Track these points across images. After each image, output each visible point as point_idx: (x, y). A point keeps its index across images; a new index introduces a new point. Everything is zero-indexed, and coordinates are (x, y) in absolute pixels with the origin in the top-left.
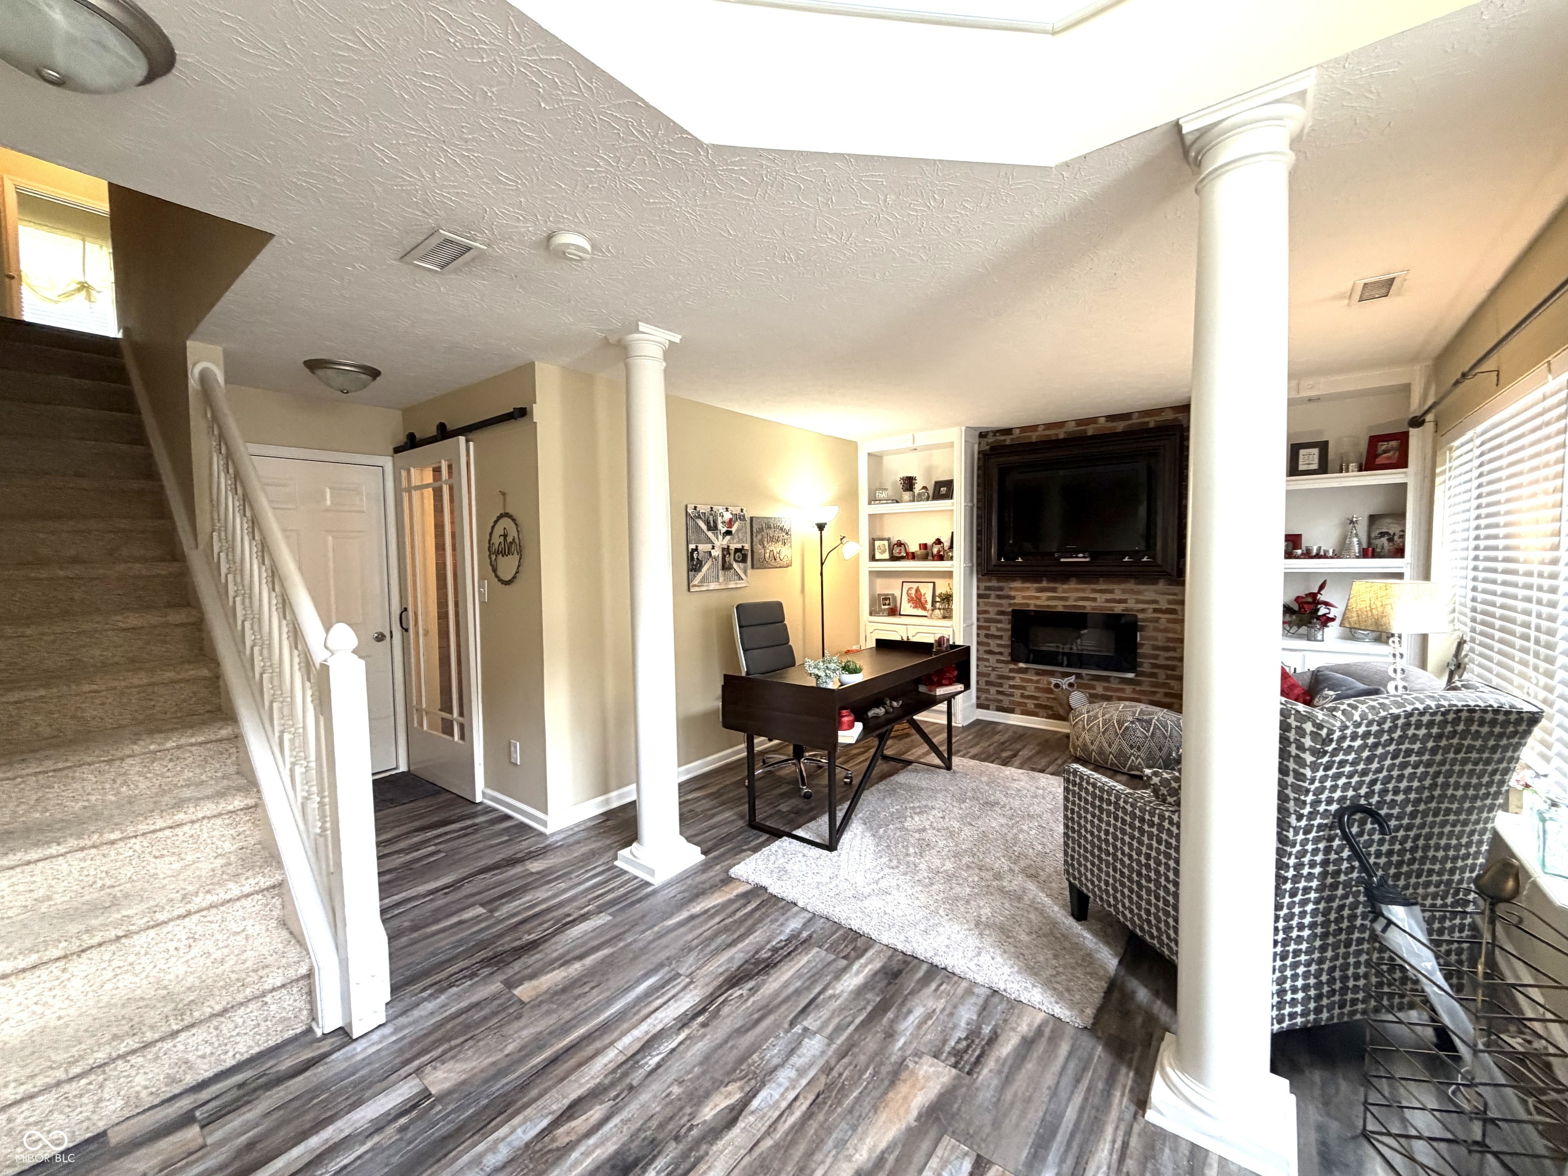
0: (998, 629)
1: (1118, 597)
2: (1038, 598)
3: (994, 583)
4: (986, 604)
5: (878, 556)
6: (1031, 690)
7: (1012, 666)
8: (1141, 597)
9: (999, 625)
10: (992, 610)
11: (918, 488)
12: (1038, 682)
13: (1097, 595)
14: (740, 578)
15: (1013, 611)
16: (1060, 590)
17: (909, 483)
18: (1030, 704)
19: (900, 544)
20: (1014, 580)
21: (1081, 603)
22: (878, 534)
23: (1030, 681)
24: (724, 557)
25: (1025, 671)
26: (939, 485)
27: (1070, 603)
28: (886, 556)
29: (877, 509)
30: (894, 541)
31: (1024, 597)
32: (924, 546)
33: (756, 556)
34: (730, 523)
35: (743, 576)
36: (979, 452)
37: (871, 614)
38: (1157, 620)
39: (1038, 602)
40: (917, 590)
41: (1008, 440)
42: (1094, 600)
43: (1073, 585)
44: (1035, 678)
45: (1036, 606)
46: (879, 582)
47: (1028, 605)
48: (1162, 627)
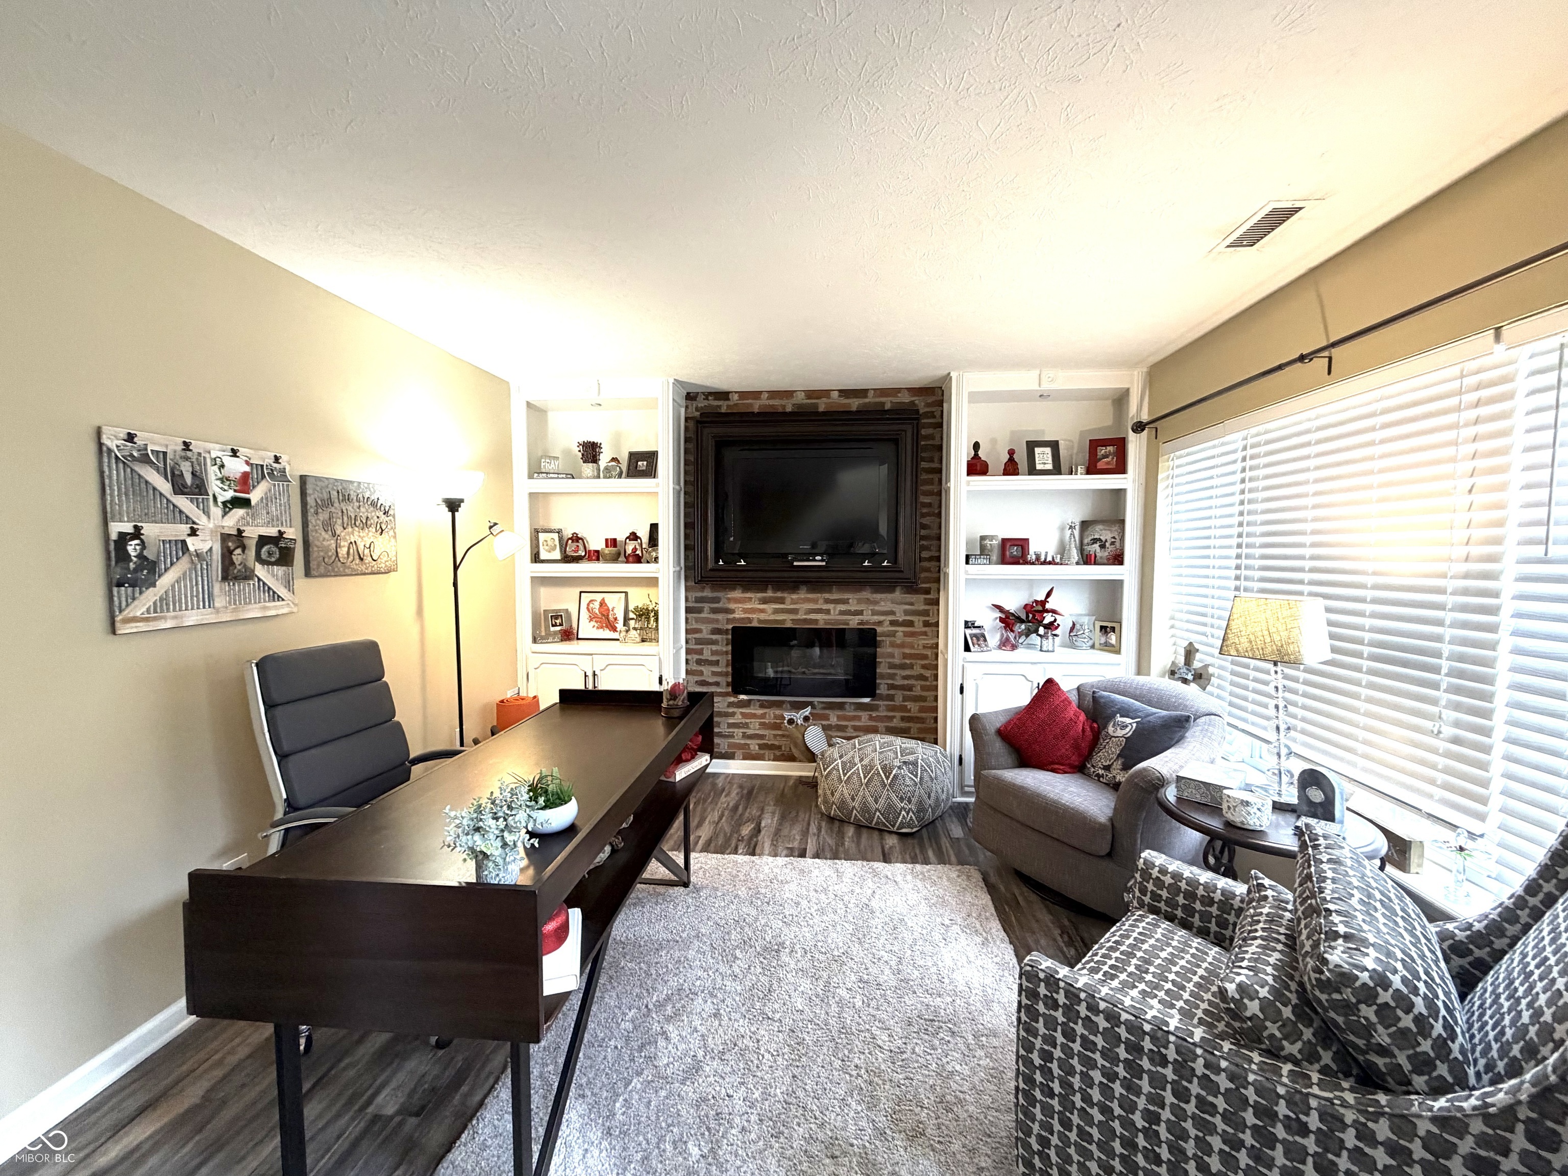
0: (714, 653)
1: (853, 608)
2: (762, 611)
3: (707, 593)
4: (697, 620)
5: (543, 555)
6: (755, 727)
7: (732, 699)
8: (876, 608)
9: (714, 648)
10: (706, 628)
11: (604, 459)
12: (763, 716)
13: (831, 606)
14: (278, 598)
15: (733, 628)
16: (788, 601)
17: (591, 452)
18: (754, 745)
19: (576, 538)
20: (733, 589)
21: (813, 616)
22: (541, 524)
23: (754, 716)
24: (227, 554)
25: (747, 704)
26: (634, 457)
27: (801, 616)
28: (557, 555)
29: (541, 485)
30: (568, 533)
31: (745, 611)
32: (612, 543)
33: (315, 553)
34: (245, 482)
35: (282, 591)
36: (687, 419)
37: (535, 641)
38: (893, 634)
39: (762, 616)
40: (603, 603)
41: (724, 407)
42: (828, 612)
43: (802, 594)
44: (760, 712)
45: (760, 621)
46: (544, 591)
47: (750, 620)
48: (898, 642)
